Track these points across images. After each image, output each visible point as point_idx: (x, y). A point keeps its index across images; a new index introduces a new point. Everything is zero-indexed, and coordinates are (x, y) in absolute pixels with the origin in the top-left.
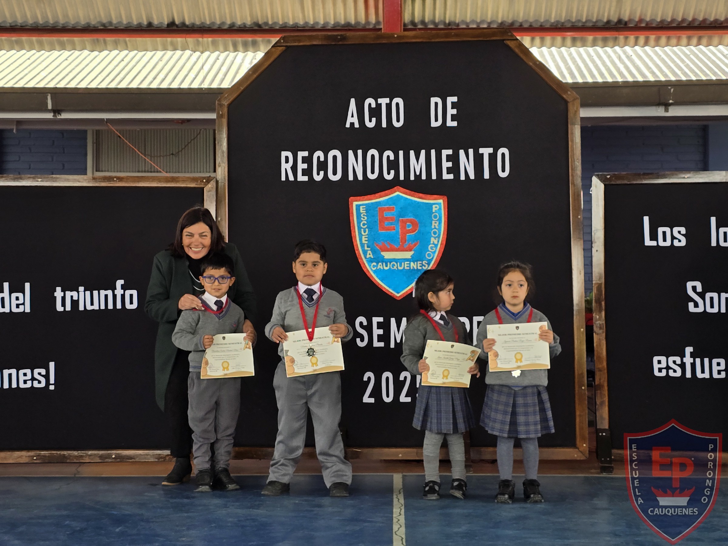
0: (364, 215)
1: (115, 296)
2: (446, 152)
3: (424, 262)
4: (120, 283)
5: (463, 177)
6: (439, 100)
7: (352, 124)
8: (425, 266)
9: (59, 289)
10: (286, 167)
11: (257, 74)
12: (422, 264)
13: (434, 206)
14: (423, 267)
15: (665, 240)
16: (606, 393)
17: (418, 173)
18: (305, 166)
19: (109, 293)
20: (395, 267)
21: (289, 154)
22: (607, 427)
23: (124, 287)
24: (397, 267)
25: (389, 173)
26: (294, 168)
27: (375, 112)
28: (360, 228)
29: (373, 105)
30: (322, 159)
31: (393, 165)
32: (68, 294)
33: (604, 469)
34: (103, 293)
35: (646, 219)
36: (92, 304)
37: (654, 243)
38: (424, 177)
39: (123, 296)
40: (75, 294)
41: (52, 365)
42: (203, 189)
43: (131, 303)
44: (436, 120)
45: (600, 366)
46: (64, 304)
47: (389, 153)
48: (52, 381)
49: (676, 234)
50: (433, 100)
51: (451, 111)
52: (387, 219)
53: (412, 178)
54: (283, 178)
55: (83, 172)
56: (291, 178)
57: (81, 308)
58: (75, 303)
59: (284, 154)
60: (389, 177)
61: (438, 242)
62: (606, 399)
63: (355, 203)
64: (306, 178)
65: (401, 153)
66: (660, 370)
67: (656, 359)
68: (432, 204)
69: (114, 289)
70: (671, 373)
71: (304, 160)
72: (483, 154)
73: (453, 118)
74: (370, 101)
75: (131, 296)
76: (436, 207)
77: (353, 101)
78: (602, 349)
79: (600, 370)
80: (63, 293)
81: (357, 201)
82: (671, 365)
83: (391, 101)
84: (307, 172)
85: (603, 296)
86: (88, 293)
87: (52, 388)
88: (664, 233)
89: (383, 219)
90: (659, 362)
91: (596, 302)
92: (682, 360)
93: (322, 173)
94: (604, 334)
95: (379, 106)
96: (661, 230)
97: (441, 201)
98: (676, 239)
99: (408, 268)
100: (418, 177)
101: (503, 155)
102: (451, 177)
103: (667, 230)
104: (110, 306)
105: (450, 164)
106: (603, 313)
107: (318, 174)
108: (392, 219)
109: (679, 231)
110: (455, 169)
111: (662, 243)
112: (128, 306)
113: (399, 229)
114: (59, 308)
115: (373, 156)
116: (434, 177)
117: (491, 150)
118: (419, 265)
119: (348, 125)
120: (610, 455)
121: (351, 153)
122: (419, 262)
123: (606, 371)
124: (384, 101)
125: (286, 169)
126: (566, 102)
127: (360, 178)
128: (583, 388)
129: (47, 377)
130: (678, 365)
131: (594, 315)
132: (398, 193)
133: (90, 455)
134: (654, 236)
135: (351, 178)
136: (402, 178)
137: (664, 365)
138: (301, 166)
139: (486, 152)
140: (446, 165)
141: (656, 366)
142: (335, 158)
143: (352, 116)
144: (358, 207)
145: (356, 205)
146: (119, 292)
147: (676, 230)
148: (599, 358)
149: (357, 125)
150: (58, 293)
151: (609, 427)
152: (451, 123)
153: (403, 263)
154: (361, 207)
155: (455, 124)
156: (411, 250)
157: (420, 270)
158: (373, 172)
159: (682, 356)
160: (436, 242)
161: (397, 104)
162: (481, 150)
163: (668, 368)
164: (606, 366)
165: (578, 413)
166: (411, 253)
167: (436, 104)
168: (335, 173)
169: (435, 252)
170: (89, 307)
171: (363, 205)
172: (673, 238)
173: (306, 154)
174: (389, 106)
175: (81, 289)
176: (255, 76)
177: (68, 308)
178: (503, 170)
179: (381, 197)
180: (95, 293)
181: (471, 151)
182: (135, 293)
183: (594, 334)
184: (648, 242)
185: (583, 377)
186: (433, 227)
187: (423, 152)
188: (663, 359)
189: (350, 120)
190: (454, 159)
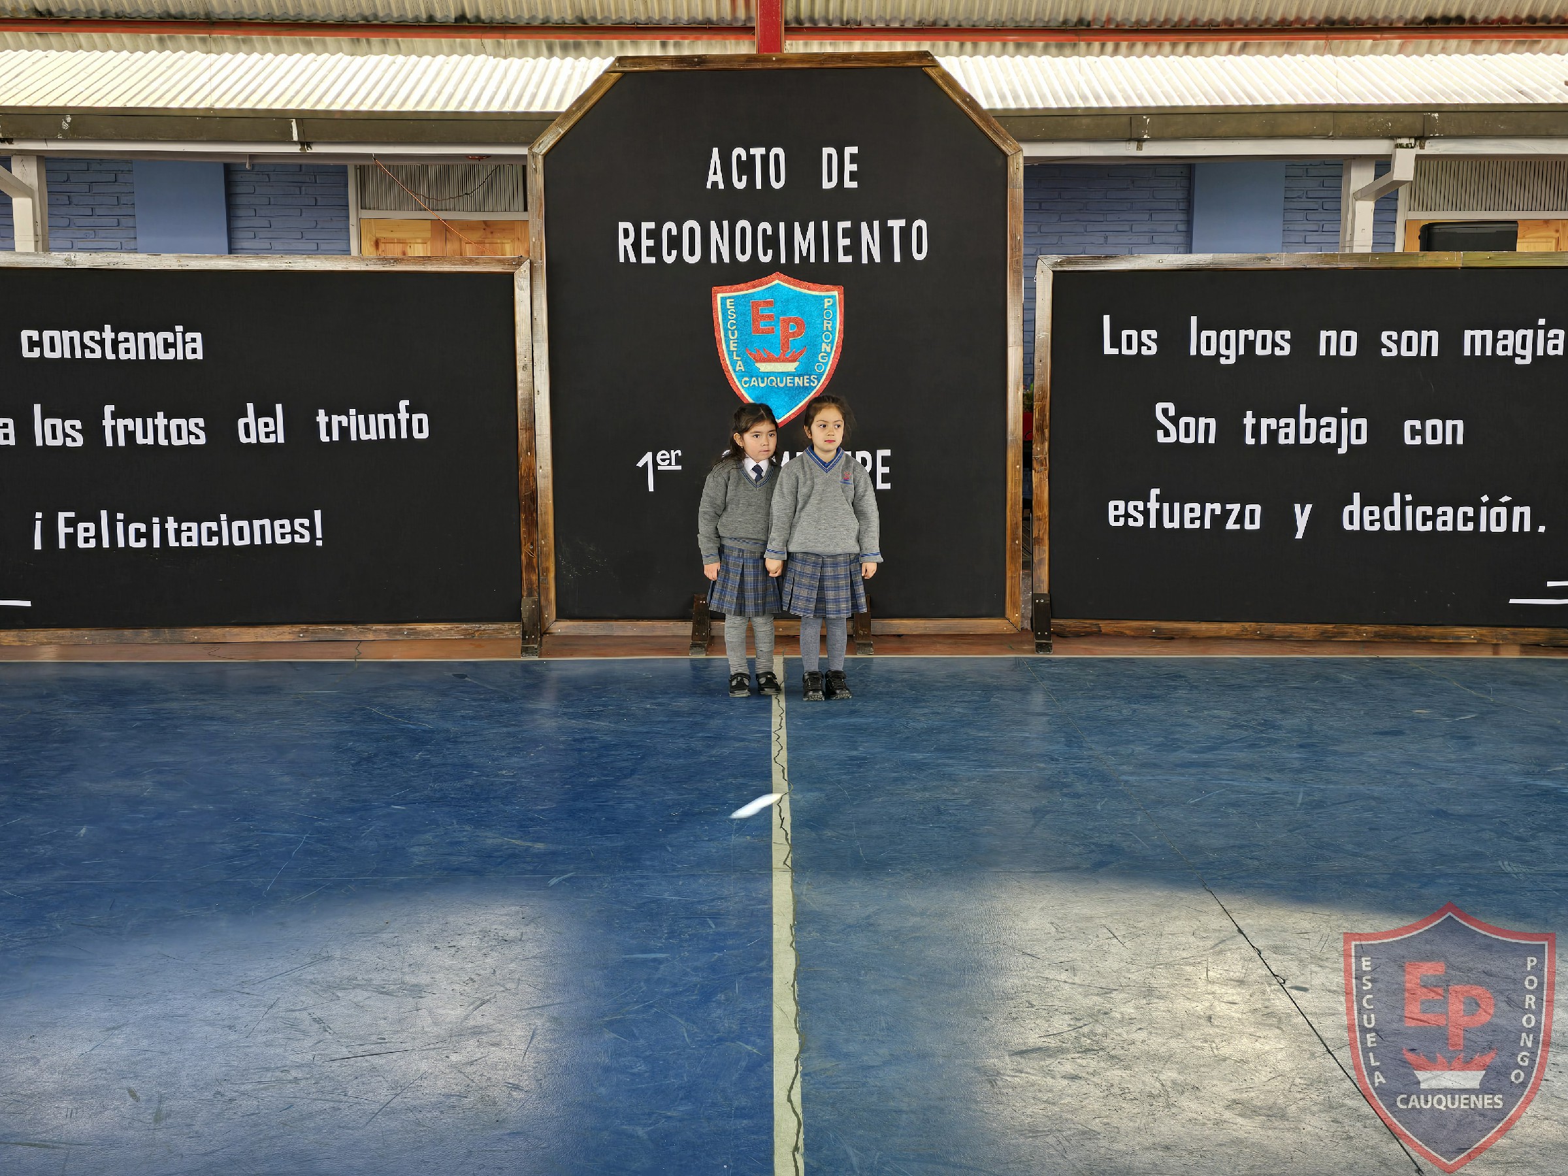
0: (731, 312)
1: (398, 422)
2: (843, 225)
3: (812, 377)
4: (403, 404)
5: (865, 260)
6: (832, 151)
7: (715, 184)
8: (814, 383)
9: (321, 412)
10: (624, 243)
11: (583, 111)
12: (809, 379)
13: (826, 300)
14: (812, 384)
15: (1129, 347)
16: (1046, 548)
17: (805, 254)
18: (651, 243)
19: (391, 417)
20: (774, 384)
21: (629, 225)
22: (1046, 592)
23: (410, 410)
24: (777, 384)
25: (765, 254)
26: (637, 245)
27: (747, 167)
28: (726, 330)
29: (744, 158)
30: (674, 232)
31: (771, 242)
32: (335, 419)
33: (1041, 647)
34: (381, 417)
35: (1106, 319)
36: (368, 432)
37: (1115, 351)
38: (812, 260)
39: (409, 422)
40: (344, 419)
41: (318, 514)
42: (512, 275)
43: (421, 431)
44: (830, 179)
45: (1040, 514)
46: (329, 432)
47: (765, 225)
48: (319, 534)
49: (1145, 339)
50: (826, 151)
51: (850, 167)
52: (764, 317)
53: (797, 261)
54: (622, 259)
55: (347, 252)
56: (633, 259)
57: (354, 438)
58: (344, 431)
59: (622, 225)
60: (766, 259)
61: (831, 349)
62: (1046, 556)
63: (719, 296)
64: (652, 260)
65: (782, 225)
66: (1117, 518)
67: (1112, 504)
68: (822, 298)
69: (396, 412)
70: (1131, 522)
71: (651, 234)
72: (892, 228)
73: (853, 175)
74: (739, 151)
75: (420, 421)
76: (829, 302)
77: (715, 150)
78: (1042, 492)
79: (1039, 519)
80: (327, 418)
81: (723, 292)
82: (1131, 511)
83: (768, 151)
84: (654, 251)
85: (1048, 422)
86: (361, 418)
87: (319, 543)
88: (1129, 338)
89: (757, 318)
90: (1116, 508)
91: (1037, 430)
92: (1145, 506)
93: (674, 253)
94: (1047, 472)
95: (751, 158)
96: (1125, 333)
97: (836, 293)
98: (1145, 345)
99: (792, 385)
100: (805, 259)
101: (919, 229)
102: (849, 259)
103: (1134, 333)
104: (393, 435)
105: (847, 242)
106: (1047, 444)
107: (669, 254)
108: (770, 317)
109: (1149, 335)
110: (854, 249)
111: (1125, 351)
112: (416, 435)
113: (778, 330)
114: (324, 438)
115: (743, 230)
116: (826, 259)
117: (902, 223)
118: (806, 381)
119: (709, 186)
120: (1049, 625)
121: (713, 224)
122: (806, 377)
123: (1047, 520)
124: (758, 152)
125: (625, 247)
126: (1006, 156)
127: (726, 259)
128: (1017, 542)
129: (312, 529)
130: (1140, 512)
131: (1034, 446)
132: (778, 281)
133: (375, 631)
134: (1116, 342)
135: (714, 259)
136: (783, 260)
137: (1121, 511)
138: (646, 243)
139: (896, 224)
140: (843, 242)
141: (1112, 514)
142: (692, 231)
143: (715, 173)
144: (724, 299)
145: (722, 298)
146: (403, 416)
147: (1145, 333)
148: (1039, 503)
149: (721, 186)
150: (322, 418)
151: (1049, 591)
152: (849, 184)
153: (784, 379)
154: (728, 301)
155: (854, 185)
156: (794, 361)
157: (807, 387)
158: (743, 252)
159: (1146, 500)
160: (828, 349)
161: (777, 156)
162: (890, 223)
163: (1127, 515)
164: (1047, 514)
165: (1009, 574)
166: (796, 364)
167: (830, 156)
168: (692, 253)
169: (828, 362)
170: (364, 437)
171: (729, 298)
172: (1141, 344)
173: (652, 225)
174: (765, 159)
175: (352, 412)
176: (579, 114)
177: (336, 437)
178: (919, 251)
179: (754, 287)
180: (372, 417)
181: (876, 224)
182: (424, 417)
183: (1033, 471)
184: (1108, 350)
185: (1017, 528)
186: (825, 329)
187: (812, 225)
188: (1121, 504)
189: (712, 178)
190: (854, 234)
